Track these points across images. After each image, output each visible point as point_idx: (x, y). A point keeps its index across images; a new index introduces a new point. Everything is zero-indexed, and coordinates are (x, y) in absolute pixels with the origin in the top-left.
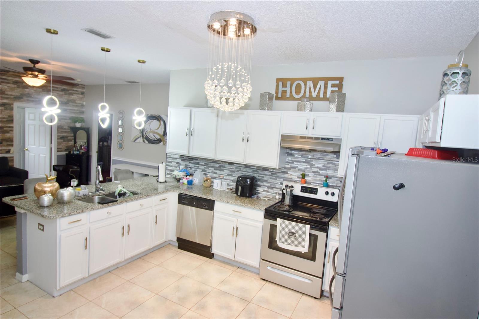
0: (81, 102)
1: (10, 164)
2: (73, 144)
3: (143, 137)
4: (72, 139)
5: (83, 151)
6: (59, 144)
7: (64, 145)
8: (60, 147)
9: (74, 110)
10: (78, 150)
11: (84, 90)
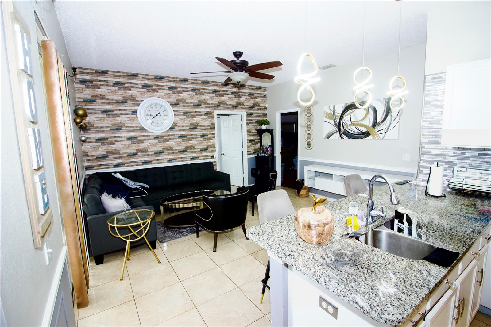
0: (264, 105)
1: (215, 168)
2: (259, 147)
3: (339, 132)
4: (259, 142)
5: (269, 153)
6: (249, 147)
7: (253, 148)
8: (250, 150)
9: (259, 113)
10: (265, 153)
11: (266, 93)
